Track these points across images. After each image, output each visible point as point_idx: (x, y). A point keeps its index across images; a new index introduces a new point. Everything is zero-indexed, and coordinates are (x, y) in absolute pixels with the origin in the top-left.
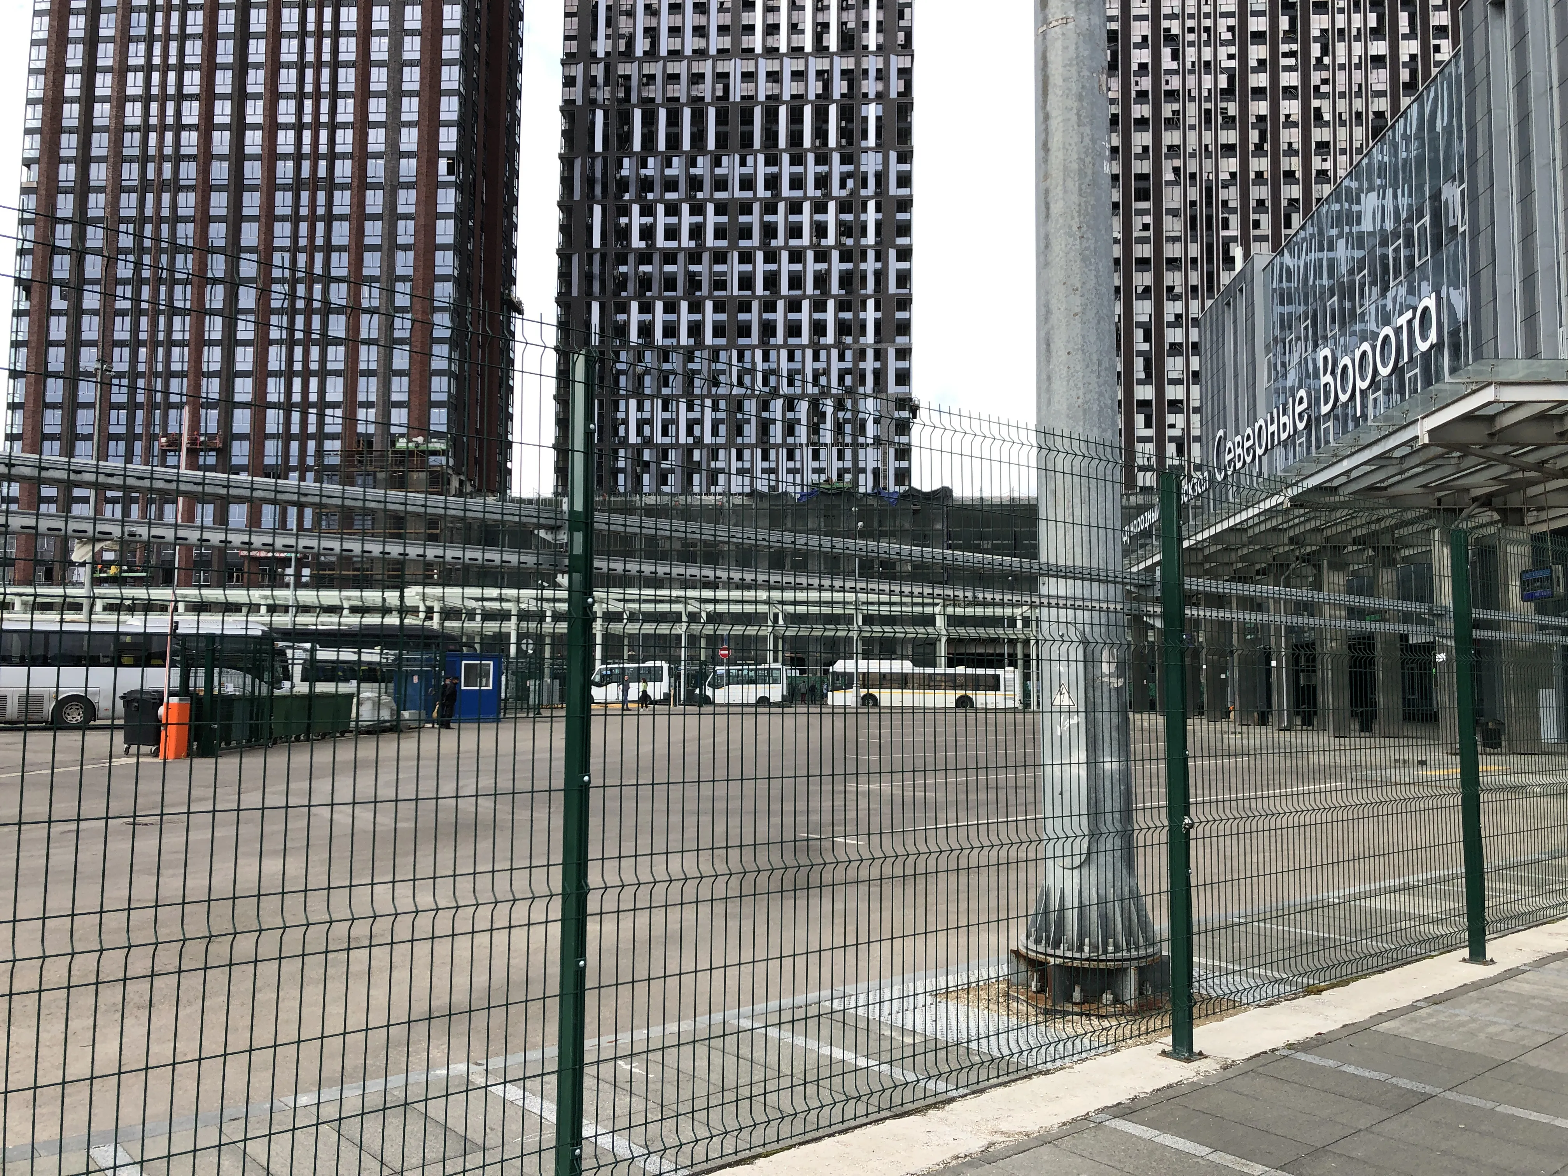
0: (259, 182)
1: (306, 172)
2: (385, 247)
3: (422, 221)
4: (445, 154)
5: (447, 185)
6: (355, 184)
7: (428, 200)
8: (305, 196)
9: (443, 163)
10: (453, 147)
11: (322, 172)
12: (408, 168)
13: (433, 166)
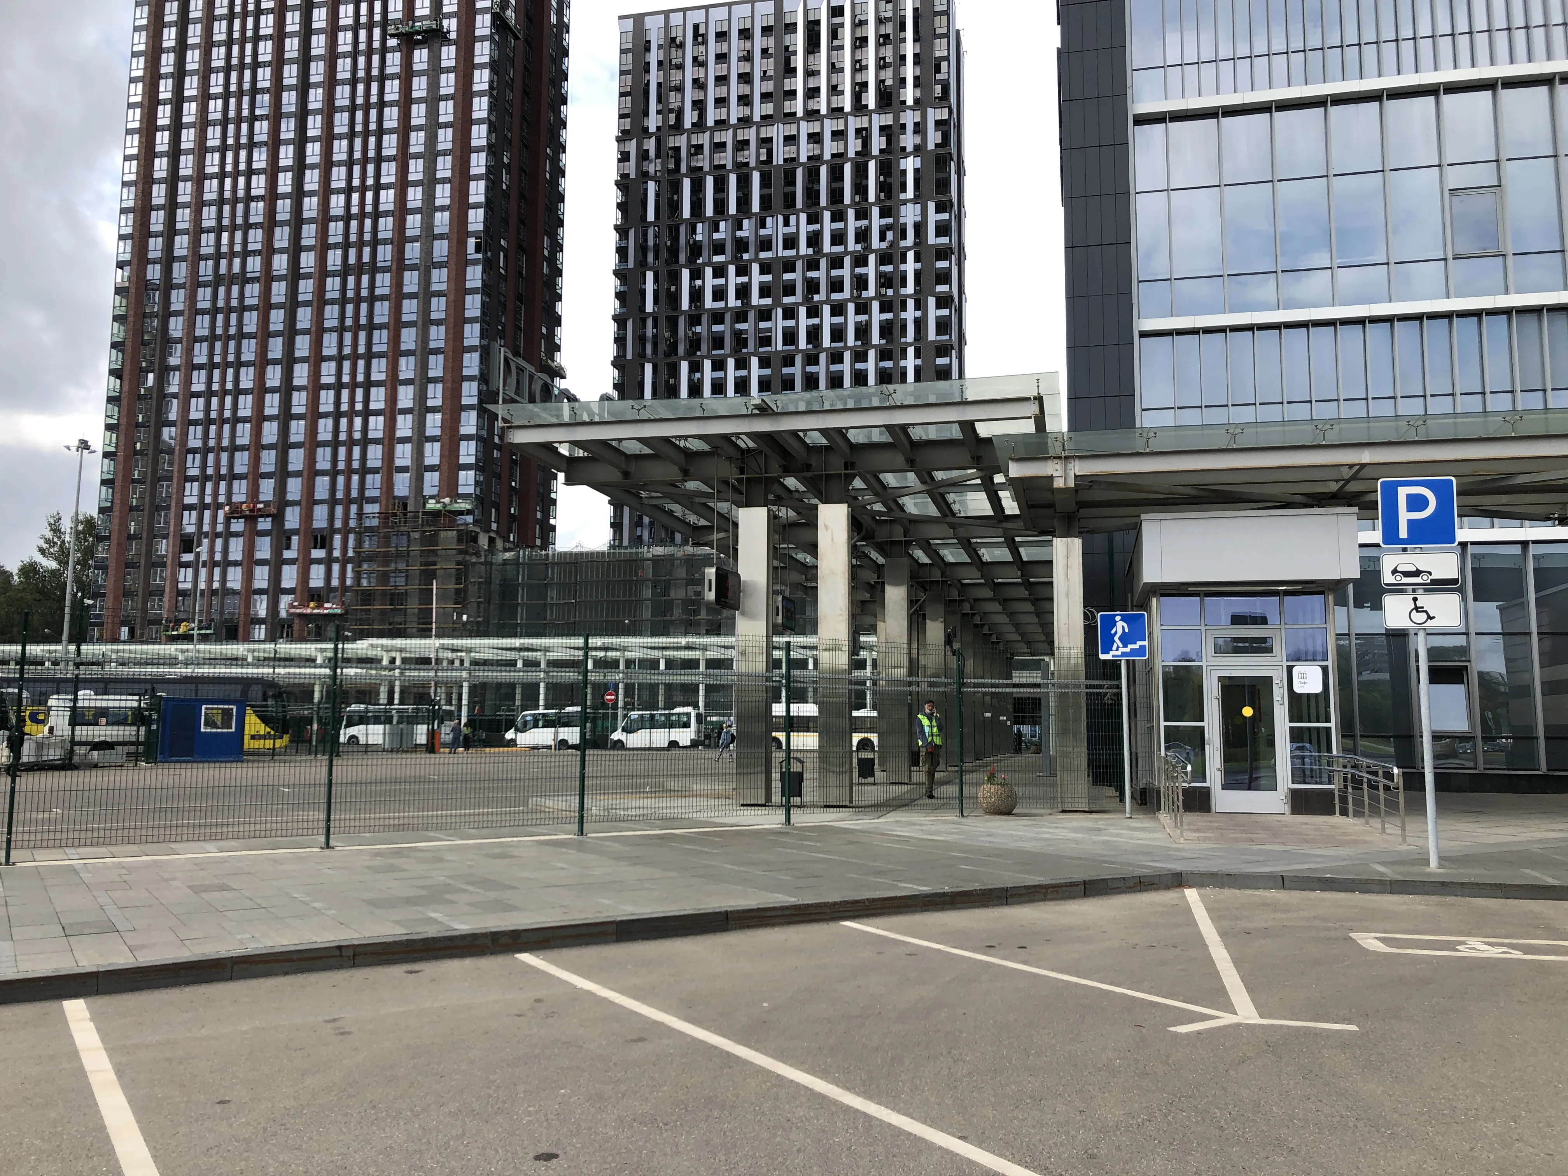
0: (312, 270)
1: (352, 260)
2: (420, 323)
3: (452, 297)
4: (475, 234)
5: (475, 262)
6: (394, 267)
7: (458, 277)
8: (351, 280)
9: (472, 242)
10: (480, 227)
11: (366, 258)
12: (441, 249)
13: (463, 244)
